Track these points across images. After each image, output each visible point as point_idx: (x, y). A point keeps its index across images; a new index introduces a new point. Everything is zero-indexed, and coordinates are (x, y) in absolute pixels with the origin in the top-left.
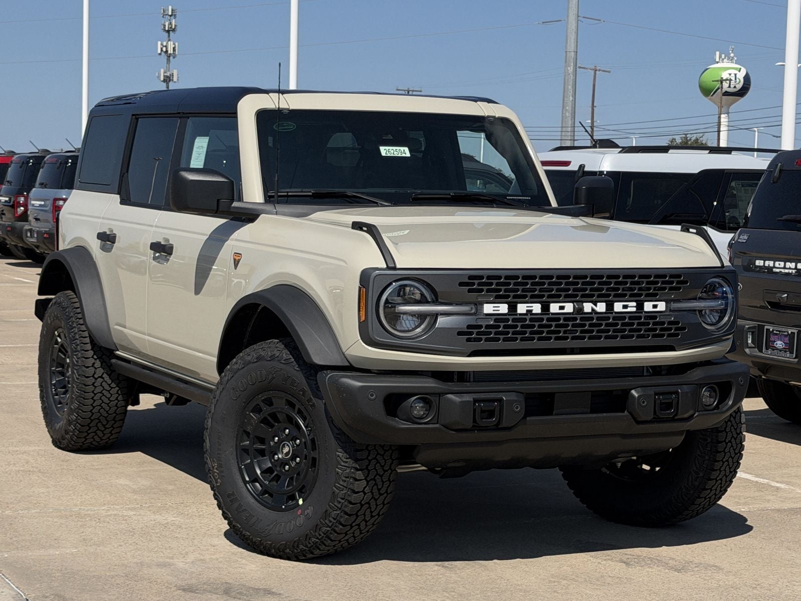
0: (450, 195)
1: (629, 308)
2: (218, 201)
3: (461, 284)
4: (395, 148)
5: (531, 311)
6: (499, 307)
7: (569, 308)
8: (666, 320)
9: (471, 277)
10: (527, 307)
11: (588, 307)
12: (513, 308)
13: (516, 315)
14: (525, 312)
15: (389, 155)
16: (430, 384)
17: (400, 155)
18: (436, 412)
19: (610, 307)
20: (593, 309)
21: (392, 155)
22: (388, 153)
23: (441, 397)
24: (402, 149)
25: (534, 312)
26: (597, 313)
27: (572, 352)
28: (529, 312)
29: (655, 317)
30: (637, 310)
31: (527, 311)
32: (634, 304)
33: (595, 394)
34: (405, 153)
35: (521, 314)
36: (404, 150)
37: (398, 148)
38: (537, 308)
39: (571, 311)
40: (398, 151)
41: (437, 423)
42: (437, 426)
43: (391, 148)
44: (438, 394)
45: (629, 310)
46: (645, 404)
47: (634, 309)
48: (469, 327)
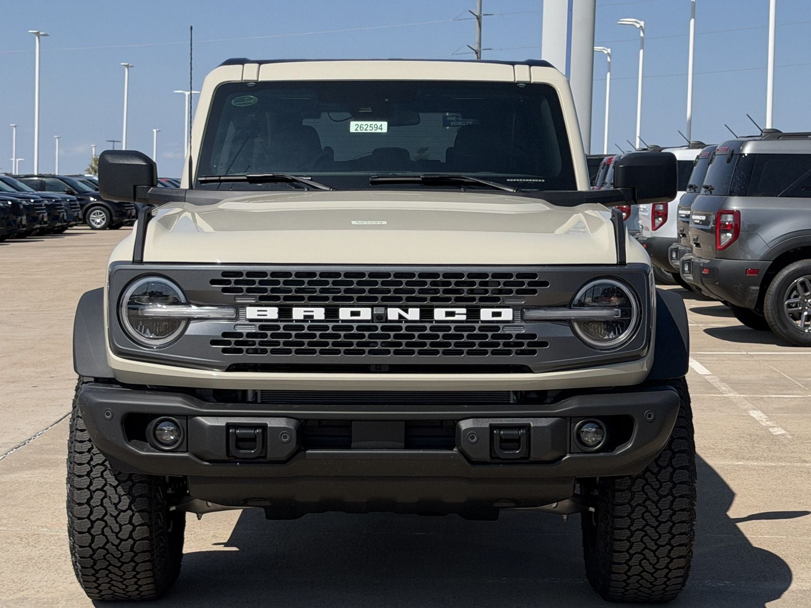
0: (420, 177)
1: (456, 316)
2: (135, 187)
3: (213, 282)
4: (369, 123)
5: (312, 317)
6: (266, 311)
7: (366, 314)
8: (514, 332)
9: (225, 274)
10: (305, 311)
11: (393, 314)
12: (285, 313)
13: (292, 321)
14: (302, 318)
15: (360, 131)
16: (176, 402)
17: (373, 131)
18: (184, 438)
19: (427, 314)
20: (400, 316)
21: (364, 131)
22: (359, 129)
23: (189, 420)
24: (379, 123)
25: (315, 318)
26: (407, 321)
27: (379, 369)
28: (308, 318)
29: (498, 328)
30: (467, 318)
31: (305, 316)
32: (464, 310)
33: (410, 424)
34: (381, 129)
35: (297, 321)
36: (381, 125)
37: (374, 123)
38: (319, 313)
39: (369, 317)
40: (373, 126)
41: (187, 452)
42: (186, 455)
43: (364, 123)
44: (184, 416)
45: (456, 318)
46: (475, 440)
47: (464, 318)
48: (225, 334)
